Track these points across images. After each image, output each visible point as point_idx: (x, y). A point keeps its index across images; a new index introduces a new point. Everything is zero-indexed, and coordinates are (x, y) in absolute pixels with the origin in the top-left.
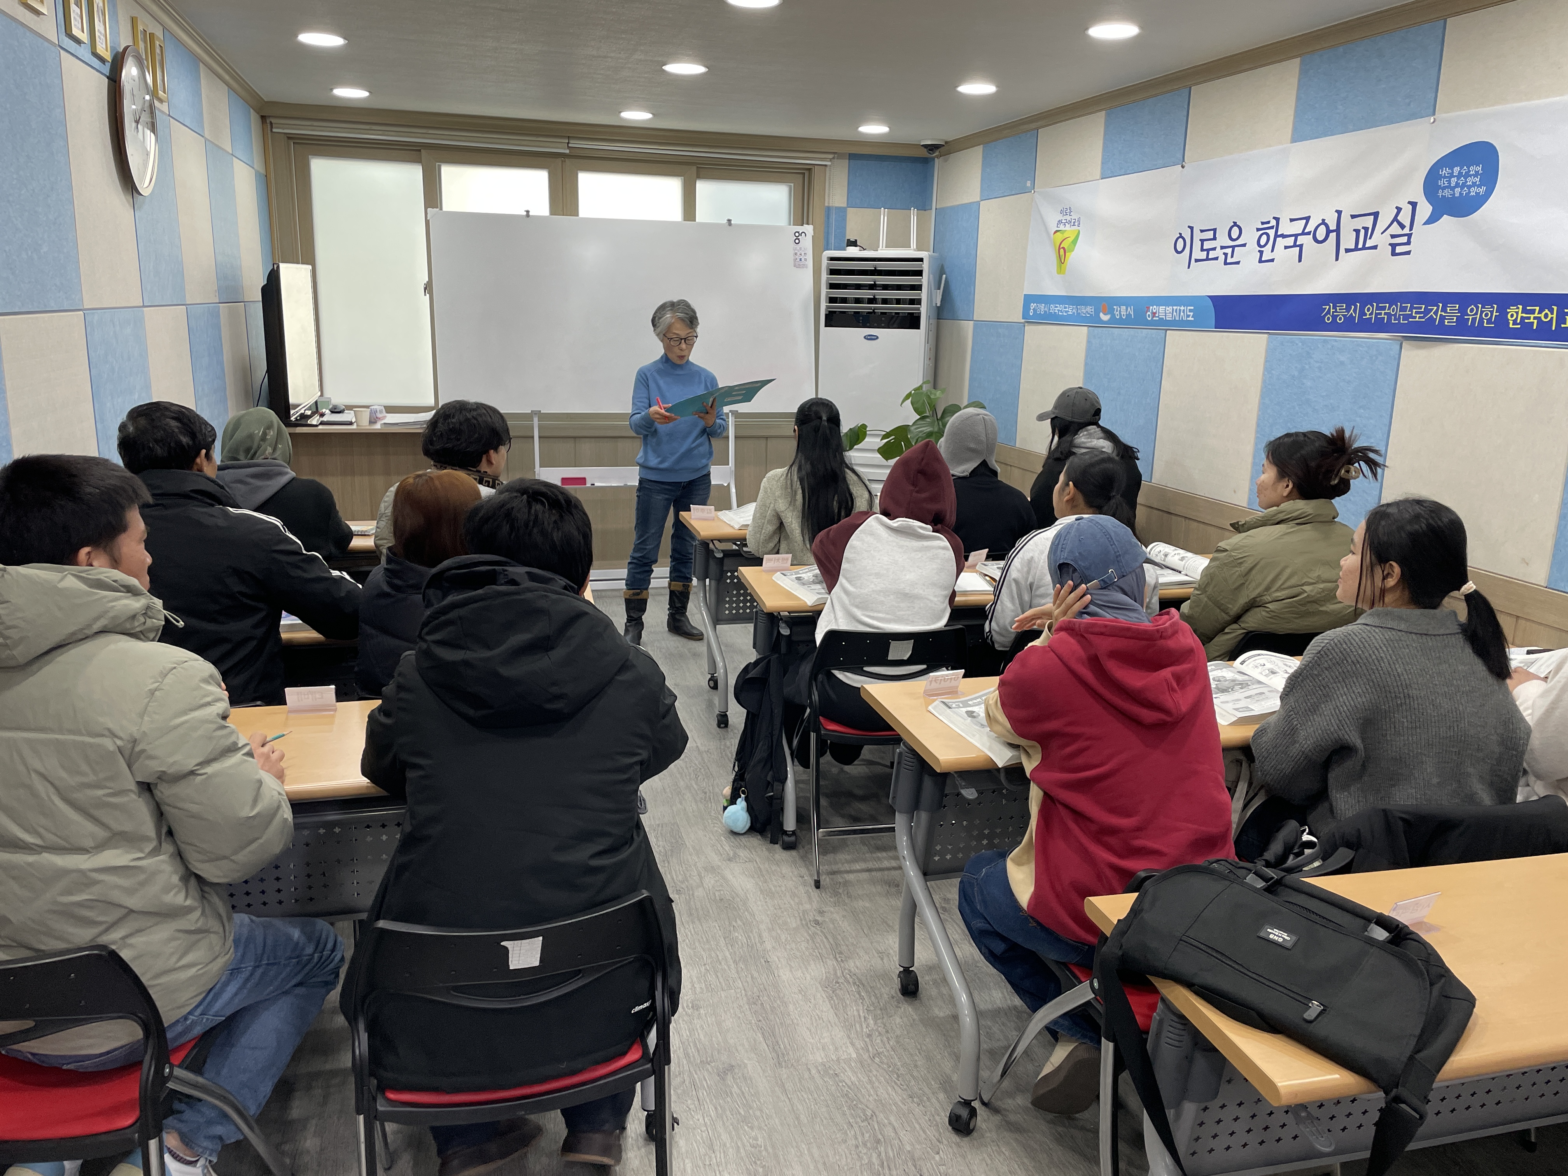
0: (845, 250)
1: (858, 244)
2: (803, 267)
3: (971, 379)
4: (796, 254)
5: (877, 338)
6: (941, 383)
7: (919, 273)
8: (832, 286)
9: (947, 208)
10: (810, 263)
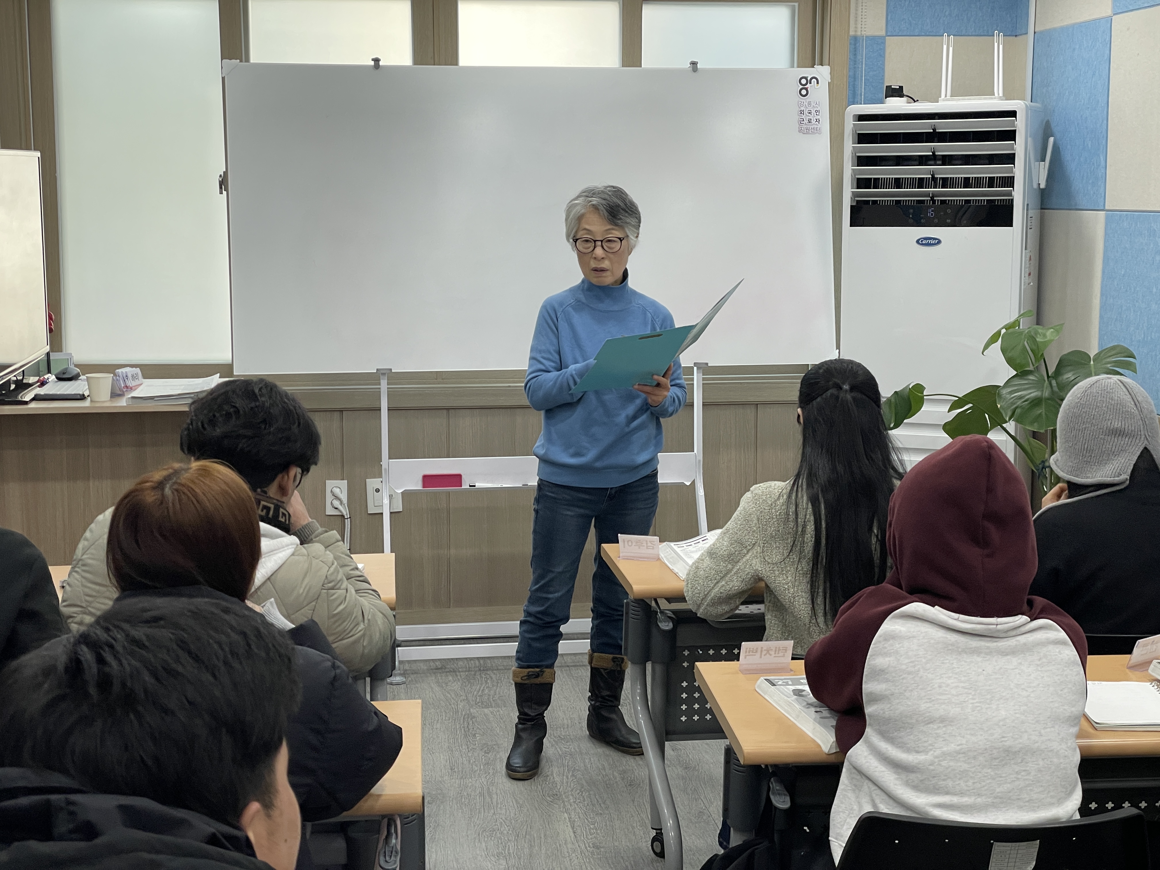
0: (882, 102)
1: (905, 92)
2: (813, 133)
3: (1103, 307)
4: (802, 112)
5: (939, 242)
6: (1051, 313)
7: (1010, 135)
8: (862, 161)
9: (1055, 29)
10: (825, 126)
